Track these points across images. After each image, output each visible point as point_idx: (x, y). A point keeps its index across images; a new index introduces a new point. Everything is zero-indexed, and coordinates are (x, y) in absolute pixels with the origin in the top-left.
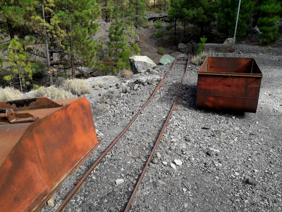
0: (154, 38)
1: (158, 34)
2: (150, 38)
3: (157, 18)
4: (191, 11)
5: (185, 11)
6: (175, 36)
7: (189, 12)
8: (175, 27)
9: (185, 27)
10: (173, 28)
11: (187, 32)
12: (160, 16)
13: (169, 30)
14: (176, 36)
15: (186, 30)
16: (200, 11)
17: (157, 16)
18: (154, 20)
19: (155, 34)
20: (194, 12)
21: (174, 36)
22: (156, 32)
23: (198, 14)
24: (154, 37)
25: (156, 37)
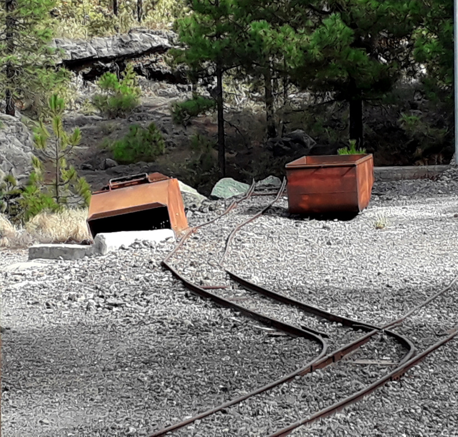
0: (106, 167)
1: (128, 147)
2: (85, 168)
3: (106, 60)
4: (292, 33)
5: (261, 32)
6: (222, 155)
7: (281, 35)
8: (221, 109)
9: (269, 104)
10: (208, 114)
11: (284, 130)
12: (122, 51)
13: (189, 124)
14: (227, 155)
15: (275, 119)
16: (332, 32)
17: (104, 50)
18: (87, 70)
19: (111, 145)
20: (305, 37)
21: (215, 153)
22: (114, 135)
23: (327, 47)
24: (109, 161)
25: (120, 163)
